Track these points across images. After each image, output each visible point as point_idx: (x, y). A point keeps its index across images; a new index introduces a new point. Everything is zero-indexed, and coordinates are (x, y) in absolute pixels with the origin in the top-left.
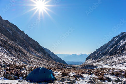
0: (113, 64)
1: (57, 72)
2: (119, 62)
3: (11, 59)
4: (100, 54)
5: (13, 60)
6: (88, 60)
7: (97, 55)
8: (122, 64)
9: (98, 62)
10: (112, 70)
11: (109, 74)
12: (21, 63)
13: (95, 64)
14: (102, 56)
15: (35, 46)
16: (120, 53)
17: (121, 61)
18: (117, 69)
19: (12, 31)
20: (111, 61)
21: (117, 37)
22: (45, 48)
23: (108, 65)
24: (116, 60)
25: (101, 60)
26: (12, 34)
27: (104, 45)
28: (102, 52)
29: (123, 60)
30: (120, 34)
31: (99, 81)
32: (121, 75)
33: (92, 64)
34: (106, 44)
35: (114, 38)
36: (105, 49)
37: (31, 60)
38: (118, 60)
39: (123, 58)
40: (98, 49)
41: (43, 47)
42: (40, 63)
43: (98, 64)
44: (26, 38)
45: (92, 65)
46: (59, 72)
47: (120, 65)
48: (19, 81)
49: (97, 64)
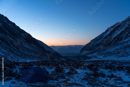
0: (108, 55)
1: (51, 68)
2: (113, 52)
3: (2, 53)
4: (95, 45)
5: (5, 54)
6: (82, 52)
7: (92, 46)
8: (116, 55)
9: (92, 53)
10: (106, 62)
11: (103, 67)
12: (13, 57)
13: (89, 56)
14: (96, 47)
15: (27, 38)
16: (115, 44)
17: (115, 51)
18: (111, 61)
19: (2, 23)
20: (106, 52)
21: (112, 27)
22: (38, 40)
23: (102, 56)
24: (110, 51)
25: (96, 51)
26: (2, 26)
27: (99, 36)
28: (96, 43)
29: (118, 51)
30: (115, 24)
31: (94, 77)
32: (115, 68)
33: (87, 55)
34: (100, 35)
35: (108, 28)
36: (99, 39)
37: (24, 53)
38: (112, 51)
39: (117, 49)
40: (92, 40)
41: (36, 39)
42: (34, 56)
43: (93, 55)
44: (17, 30)
45: (86, 57)
46: (54, 69)
47: (114, 55)
48: (12, 83)
49: (91, 55)
